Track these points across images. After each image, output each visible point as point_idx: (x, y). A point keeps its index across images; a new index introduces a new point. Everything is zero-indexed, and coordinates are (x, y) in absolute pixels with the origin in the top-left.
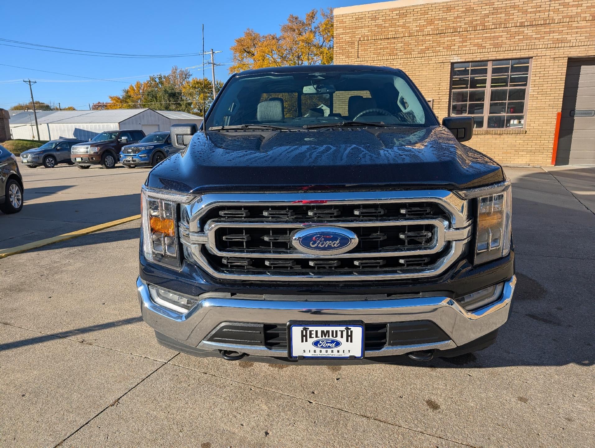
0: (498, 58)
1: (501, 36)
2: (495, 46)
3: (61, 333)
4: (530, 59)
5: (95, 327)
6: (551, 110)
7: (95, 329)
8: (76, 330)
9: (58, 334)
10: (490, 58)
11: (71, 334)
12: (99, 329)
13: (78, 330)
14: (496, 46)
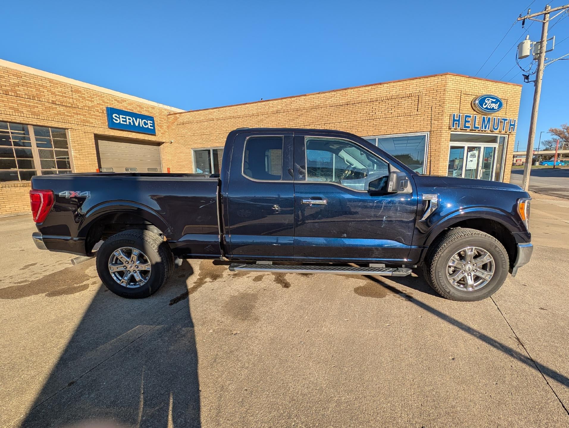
0: (38, 124)
1: (37, 107)
2: (32, 114)
3: (530, 365)
4: (66, 130)
5: (495, 346)
6: (92, 167)
7: (498, 345)
8: (514, 357)
9: (533, 367)
10: (30, 123)
11: (522, 358)
12: (495, 342)
13: (512, 355)
14: (34, 113)
